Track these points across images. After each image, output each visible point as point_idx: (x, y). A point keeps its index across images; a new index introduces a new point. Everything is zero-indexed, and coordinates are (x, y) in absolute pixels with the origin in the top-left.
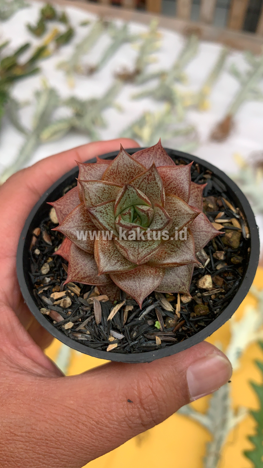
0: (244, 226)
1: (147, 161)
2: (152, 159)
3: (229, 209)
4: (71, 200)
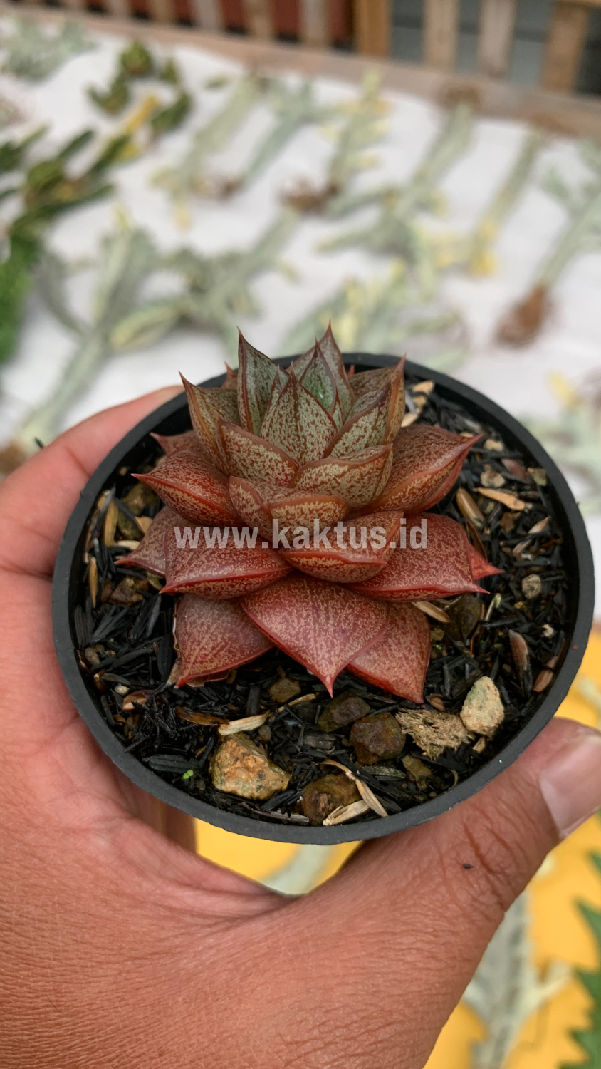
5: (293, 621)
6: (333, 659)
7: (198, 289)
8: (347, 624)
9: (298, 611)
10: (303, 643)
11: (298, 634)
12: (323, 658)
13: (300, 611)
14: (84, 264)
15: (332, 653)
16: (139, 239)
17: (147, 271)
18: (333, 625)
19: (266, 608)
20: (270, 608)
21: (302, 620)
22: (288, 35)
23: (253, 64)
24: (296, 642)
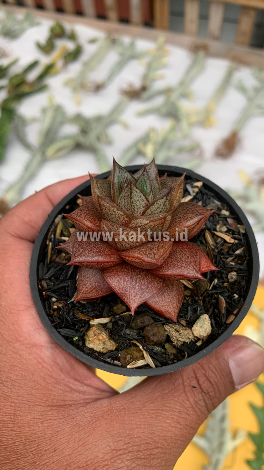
0: (55, 224)
1: (95, 249)
2: (88, 249)
3: (52, 249)
4: (181, 264)
5: (121, 282)
6: (136, 300)
7: (84, 131)
8: (144, 286)
9: (124, 278)
10: (124, 292)
11: (123, 288)
12: (132, 299)
13: (125, 278)
14: (34, 120)
15: (136, 298)
16: (58, 109)
17: (62, 123)
18: (138, 286)
19: (111, 275)
20: (113, 276)
21: (125, 282)
22: (125, 20)
23: (109, 32)
24: (121, 291)
